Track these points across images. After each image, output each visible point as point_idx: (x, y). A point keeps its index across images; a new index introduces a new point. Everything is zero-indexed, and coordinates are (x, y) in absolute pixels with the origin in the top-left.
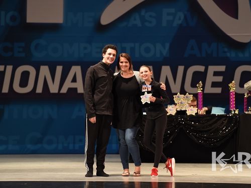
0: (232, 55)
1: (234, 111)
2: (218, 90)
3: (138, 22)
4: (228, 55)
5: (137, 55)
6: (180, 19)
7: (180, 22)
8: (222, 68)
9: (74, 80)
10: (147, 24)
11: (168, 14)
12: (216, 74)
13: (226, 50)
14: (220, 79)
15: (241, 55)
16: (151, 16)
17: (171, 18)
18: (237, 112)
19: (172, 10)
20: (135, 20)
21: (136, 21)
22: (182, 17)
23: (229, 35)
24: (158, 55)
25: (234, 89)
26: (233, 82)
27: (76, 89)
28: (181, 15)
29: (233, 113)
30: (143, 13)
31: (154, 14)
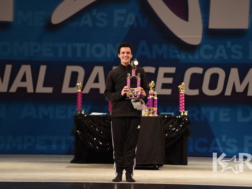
0: (182, 56)
1: (184, 113)
2: (168, 92)
3: (89, 22)
4: (178, 56)
5: (88, 55)
6: (131, 20)
7: (131, 23)
8: (172, 70)
9: (24, 79)
10: (98, 24)
11: (120, 15)
12: (166, 75)
13: (176, 51)
14: (170, 80)
15: (190, 57)
16: (102, 16)
17: (122, 18)
18: (186, 114)
19: (124, 11)
20: (86, 19)
21: (87, 21)
22: (134, 18)
23: (179, 36)
24: (109, 55)
25: (184, 90)
26: (183, 83)
27: (25, 89)
28: (132, 16)
29: (182, 114)
30: (94, 13)
31: (105, 14)
